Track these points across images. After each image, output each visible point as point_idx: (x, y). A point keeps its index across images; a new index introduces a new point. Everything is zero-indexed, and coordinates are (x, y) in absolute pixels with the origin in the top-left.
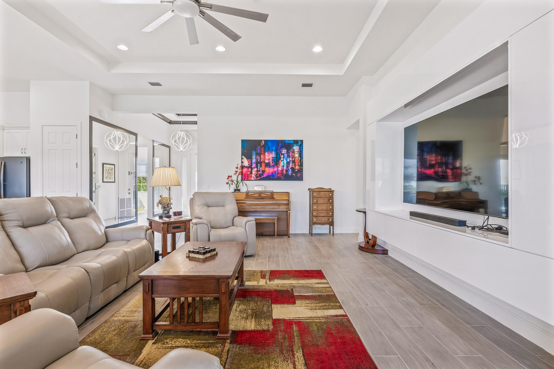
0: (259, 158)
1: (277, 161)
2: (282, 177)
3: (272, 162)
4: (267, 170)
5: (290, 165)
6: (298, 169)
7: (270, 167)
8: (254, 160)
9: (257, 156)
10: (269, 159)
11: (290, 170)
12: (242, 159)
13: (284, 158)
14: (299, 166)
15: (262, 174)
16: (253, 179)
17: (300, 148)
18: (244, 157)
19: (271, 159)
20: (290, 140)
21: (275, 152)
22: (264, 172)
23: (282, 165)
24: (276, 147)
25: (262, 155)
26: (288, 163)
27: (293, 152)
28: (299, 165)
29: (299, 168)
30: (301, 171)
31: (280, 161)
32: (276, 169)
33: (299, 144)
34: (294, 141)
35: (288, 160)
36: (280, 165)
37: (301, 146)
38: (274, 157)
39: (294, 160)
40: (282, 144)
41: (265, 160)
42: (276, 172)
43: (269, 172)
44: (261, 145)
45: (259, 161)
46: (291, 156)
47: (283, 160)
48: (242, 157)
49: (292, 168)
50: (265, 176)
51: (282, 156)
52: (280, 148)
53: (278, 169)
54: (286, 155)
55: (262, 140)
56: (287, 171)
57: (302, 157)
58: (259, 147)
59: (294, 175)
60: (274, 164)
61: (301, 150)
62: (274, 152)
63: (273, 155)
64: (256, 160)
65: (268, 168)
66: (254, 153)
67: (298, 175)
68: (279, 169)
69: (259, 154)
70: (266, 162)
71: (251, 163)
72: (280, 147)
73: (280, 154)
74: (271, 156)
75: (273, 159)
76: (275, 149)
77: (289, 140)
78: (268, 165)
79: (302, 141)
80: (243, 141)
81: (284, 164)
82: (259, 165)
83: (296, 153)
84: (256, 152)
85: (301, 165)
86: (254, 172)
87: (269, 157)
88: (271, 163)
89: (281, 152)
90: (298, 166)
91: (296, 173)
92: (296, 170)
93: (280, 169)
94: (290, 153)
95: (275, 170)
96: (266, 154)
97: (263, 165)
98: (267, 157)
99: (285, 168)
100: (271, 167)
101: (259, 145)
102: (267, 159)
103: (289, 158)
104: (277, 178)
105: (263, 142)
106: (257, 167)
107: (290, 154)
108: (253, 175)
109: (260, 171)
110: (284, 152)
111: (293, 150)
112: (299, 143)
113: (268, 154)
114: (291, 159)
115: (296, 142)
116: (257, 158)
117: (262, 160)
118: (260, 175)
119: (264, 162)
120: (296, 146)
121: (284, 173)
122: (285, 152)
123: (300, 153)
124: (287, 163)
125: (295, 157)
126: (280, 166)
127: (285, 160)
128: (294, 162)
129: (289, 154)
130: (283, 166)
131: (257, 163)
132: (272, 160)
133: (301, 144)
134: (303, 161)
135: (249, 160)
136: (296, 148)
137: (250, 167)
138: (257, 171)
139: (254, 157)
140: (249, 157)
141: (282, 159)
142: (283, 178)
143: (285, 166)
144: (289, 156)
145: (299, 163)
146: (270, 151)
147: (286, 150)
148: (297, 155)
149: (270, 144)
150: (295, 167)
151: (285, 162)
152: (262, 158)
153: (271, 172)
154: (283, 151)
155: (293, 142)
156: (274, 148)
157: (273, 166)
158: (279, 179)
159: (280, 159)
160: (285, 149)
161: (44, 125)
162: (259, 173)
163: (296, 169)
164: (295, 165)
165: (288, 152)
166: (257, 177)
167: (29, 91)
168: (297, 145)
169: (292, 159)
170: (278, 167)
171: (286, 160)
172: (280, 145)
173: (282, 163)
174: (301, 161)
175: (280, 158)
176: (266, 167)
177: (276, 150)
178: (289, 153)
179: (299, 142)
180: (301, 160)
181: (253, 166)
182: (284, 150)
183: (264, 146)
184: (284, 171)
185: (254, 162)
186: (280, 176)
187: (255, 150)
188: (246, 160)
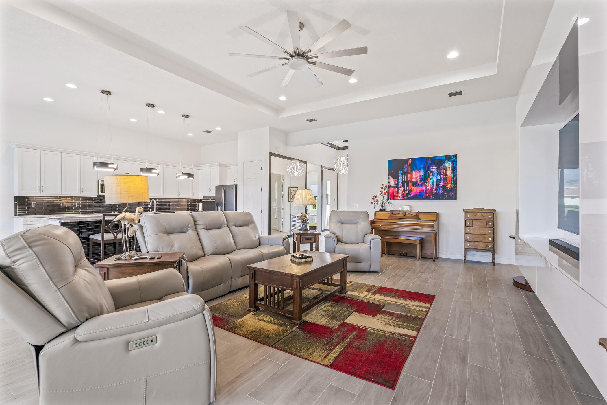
0: (406, 177)
1: (425, 180)
2: (431, 196)
3: (420, 181)
4: (414, 190)
5: (441, 183)
6: (451, 187)
7: (417, 186)
8: (400, 180)
9: (404, 175)
10: (417, 178)
11: (441, 189)
12: (388, 179)
13: (433, 176)
14: (452, 183)
15: (409, 194)
16: (399, 198)
17: (453, 164)
18: (390, 177)
19: (419, 177)
20: (441, 156)
21: (423, 170)
22: (410, 191)
23: (431, 183)
24: (424, 165)
25: (408, 174)
26: (438, 181)
27: (445, 169)
28: (451, 182)
29: (451, 186)
30: (454, 189)
31: (429, 179)
32: (424, 188)
33: (452, 159)
34: (446, 156)
35: (439, 178)
36: (428, 184)
37: (454, 161)
38: (422, 176)
39: (446, 177)
40: (431, 161)
41: (412, 179)
42: (424, 191)
43: (416, 192)
44: (408, 164)
45: (406, 180)
46: (442, 174)
47: (433, 178)
48: (388, 177)
49: (443, 187)
50: (412, 195)
51: (432, 174)
52: (429, 166)
53: (426, 188)
54: (436, 172)
55: (409, 159)
56: (437, 190)
57: (455, 174)
58: (406, 166)
59: (446, 194)
60: (422, 182)
61: (454, 166)
62: (422, 171)
63: (421, 173)
64: (403, 180)
65: (415, 187)
66: (400, 172)
67: (451, 194)
68: (427, 188)
69: (405, 173)
70: (413, 181)
71: (398, 183)
72: (429, 164)
73: (428, 172)
74: (418, 175)
75: (421, 177)
76: (424, 166)
77: (439, 156)
78: (415, 184)
79: (456, 156)
80: (389, 161)
81: (433, 182)
82: (406, 184)
83: (449, 169)
84: (403, 171)
85: (455, 182)
86: (400, 192)
87: (416, 175)
88: (419, 182)
89: (430, 170)
90: (451, 184)
91: (448, 192)
92: (448, 189)
93: (429, 188)
94: (441, 170)
95: (423, 189)
96: (414, 172)
97: (410, 184)
98: (414, 176)
99: (435, 186)
100: (419, 186)
101: (406, 163)
102: (414, 178)
103: (440, 175)
104: (425, 197)
105: (410, 160)
106: (403, 186)
107: (441, 172)
108: (400, 195)
109: (406, 190)
110: (433, 169)
111: (445, 166)
112: (452, 158)
113: (416, 172)
114: (442, 177)
115: (448, 158)
116: (404, 177)
117: (408, 179)
118: (407, 195)
119: (411, 181)
120: (448, 162)
121: (433, 192)
122: (435, 169)
123: (452, 170)
124: (437, 181)
125: (447, 174)
126: (429, 185)
127: (434, 178)
128: (445, 179)
129: (440, 171)
130: (433, 185)
131: (404, 182)
132: (420, 179)
133: (454, 160)
134: (456, 178)
135: (395, 180)
136: (448, 165)
137: (397, 186)
138: (404, 190)
139: (400, 176)
140: (395, 177)
141: (431, 177)
142: (432, 197)
143: (435, 184)
144: (439, 174)
145: (451, 181)
146: (418, 169)
148: (449, 172)
149: (417, 162)
150: (447, 185)
151: (435, 180)
152: (408, 177)
153: (418, 191)
154: (432, 169)
155: (444, 158)
156: (422, 166)
157: (421, 185)
158: (428, 198)
159: (429, 178)
160: (435, 166)
161: (244, 162)
162: (406, 192)
163: (448, 187)
164: (447, 183)
165: (438, 170)
166: (403, 197)
167: (237, 140)
168: (449, 160)
169: (443, 176)
170: (426, 186)
171: (436, 178)
172: (429, 162)
173: (431, 181)
174: (455, 178)
175: (429, 176)
176: (413, 186)
177: (424, 168)
178: (440, 170)
179: (452, 157)
180: (454, 177)
181: (399, 186)
182: (433, 168)
183: (411, 165)
184: (434, 190)
185: (400, 181)
186: (428, 195)
187: (402, 169)
188: (393, 180)
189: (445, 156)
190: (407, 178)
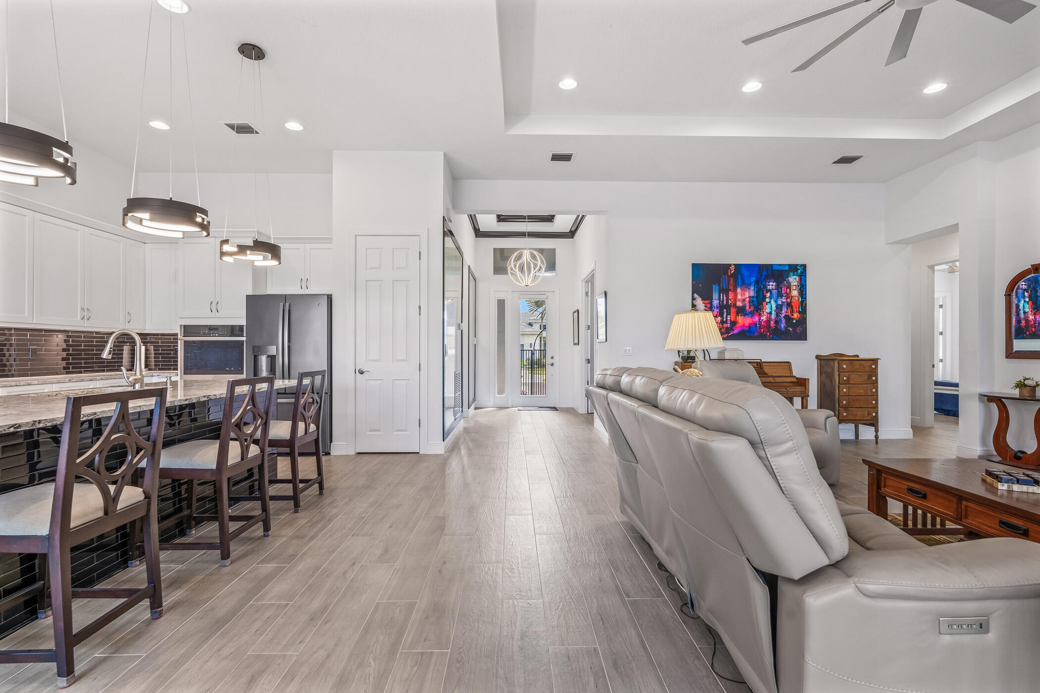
0: (725, 298)
1: (758, 303)
2: (768, 334)
3: (750, 305)
4: (740, 322)
5: (783, 311)
6: (798, 319)
7: (745, 315)
8: (715, 302)
9: (722, 294)
10: (744, 300)
11: (784, 321)
12: (693, 299)
13: (771, 298)
14: (799, 312)
15: (732, 329)
17: (801, 279)
18: (697, 296)
19: (748, 299)
20: (783, 265)
21: (754, 286)
22: (734, 323)
23: (768, 310)
24: (757, 278)
25: (730, 292)
26: (779, 308)
27: (789, 286)
28: (799, 310)
29: (799, 316)
30: (803, 321)
31: (764, 303)
32: (756, 319)
33: (799, 271)
35: (780, 302)
36: (763, 312)
37: (802, 275)
38: (753, 297)
39: (791, 302)
40: (768, 271)
41: (736, 302)
42: (756, 324)
43: (744, 325)
44: (729, 274)
45: (725, 303)
46: (785, 295)
47: (770, 302)
48: (693, 296)
49: (786, 317)
50: (736, 331)
51: (768, 295)
52: (765, 280)
53: (760, 318)
54: (775, 292)
55: (730, 265)
56: (777, 322)
57: (804, 297)
58: (725, 278)
59: (791, 329)
60: (752, 309)
61: (803, 283)
62: (752, 288)
63: (751, 292)
64: (720, 302)
65: (742, 317)
66: (715, 288)
67: (799, 330)
68: (762, 318)
69: (724, 291)
70: (737, 305)
71: (711, 307)
72: (763, 277)
73: (763, 291)
74: (747, 295)
75: (752, 299)
76: (755, 281)
77: (780, 265)
78: (741, 311)
79: (804, 267)
80: (695, 266)
81: (771, 309)
82: (725, 310)
83: (794, 288)
84: (719, 286)
85: (803, 311)
87: (744, 296)
88: (747, 308)
89: (765, 287)
90: (797, 314)
91: (794, 326)
92: (794, 321)
93: (764, 318)
94: (783, 289)
95: (754, 320)
96: (739, 290)
97: (733, 310)
98: (739, 297)
99: (773, 316)
100: (748, 315)
101: (726, 273)
102: (739, 300)
103: (781, 298)
104: (758, 335)
105: (733, 268)
106: (721, 314)
107: (783, 291)
109: (726, 322)
110: (771, 286)
111: (789, 283)
112: (799, 269)
113: (742, 290)
114: (785, 301)
115: (793, 268)
116: (721, 298)
117: (730, 302)
118: (728, 330)
119: (735, 305)
120: (794, 275)
121: (772, 326)
122: (774, 287)
123: (800, 289)
124: (777, 306)
125: (792, 297)
126: (765, 313)
127: (772, 302)
128: (789, 305)
129: (781, 290)
130: (770, 313)
131: (722, 307)
132: (749, 302)
133: (802, 273)
134: (806, 303)
135: (706, 302)
136: (793, 280)
138: (722, 322)
139: (715, 296)
140: (707, 297)
141: (767, 300)
142: (770, 335)
143: (773, 312)
144: (780, 295)
145: (799, 308)
146: (745, 286)
147: (774, 284)
148: (795, 293)
149: (745, 272)
150: (793, 315)
151: (774, 306)
152: (730, 298)
153: (747, 324)
154: (769, 285)
155: (787, 268)
156: (753, 279)
157: (752, 314)
158: (762, 337)
159: (765, 301)
160: (773, 281)
161: (359, 234)
162: (725, 325)
163: (794, 319)
164: (792, 312)
165: (778, 287)
167: (331, 172)
168: (795, 273)
169: (787, 299)
170: (760, 314)
171: (776, 301)
172: (764, 273)
173: (768, 307)
174: (804, 304)
175: (764, 298)
176: (737, 314)
177: (757, 282)
178: (781, 288)
179: (798, 267)
180: (802, 302)
181: (714, 313)
182: (771, 284)
183: (734, 276)
184: (772, 323)
185: (715, 305)
186: (764, 332)
187: (718, 282)
188: (702, 302)
189: (789, 265)
190: (728, 299)
